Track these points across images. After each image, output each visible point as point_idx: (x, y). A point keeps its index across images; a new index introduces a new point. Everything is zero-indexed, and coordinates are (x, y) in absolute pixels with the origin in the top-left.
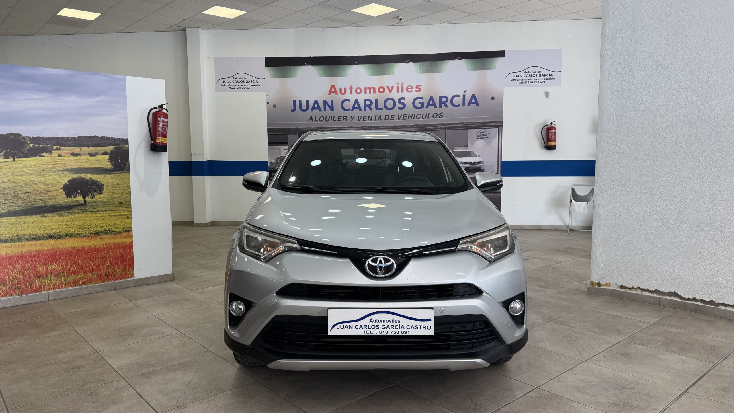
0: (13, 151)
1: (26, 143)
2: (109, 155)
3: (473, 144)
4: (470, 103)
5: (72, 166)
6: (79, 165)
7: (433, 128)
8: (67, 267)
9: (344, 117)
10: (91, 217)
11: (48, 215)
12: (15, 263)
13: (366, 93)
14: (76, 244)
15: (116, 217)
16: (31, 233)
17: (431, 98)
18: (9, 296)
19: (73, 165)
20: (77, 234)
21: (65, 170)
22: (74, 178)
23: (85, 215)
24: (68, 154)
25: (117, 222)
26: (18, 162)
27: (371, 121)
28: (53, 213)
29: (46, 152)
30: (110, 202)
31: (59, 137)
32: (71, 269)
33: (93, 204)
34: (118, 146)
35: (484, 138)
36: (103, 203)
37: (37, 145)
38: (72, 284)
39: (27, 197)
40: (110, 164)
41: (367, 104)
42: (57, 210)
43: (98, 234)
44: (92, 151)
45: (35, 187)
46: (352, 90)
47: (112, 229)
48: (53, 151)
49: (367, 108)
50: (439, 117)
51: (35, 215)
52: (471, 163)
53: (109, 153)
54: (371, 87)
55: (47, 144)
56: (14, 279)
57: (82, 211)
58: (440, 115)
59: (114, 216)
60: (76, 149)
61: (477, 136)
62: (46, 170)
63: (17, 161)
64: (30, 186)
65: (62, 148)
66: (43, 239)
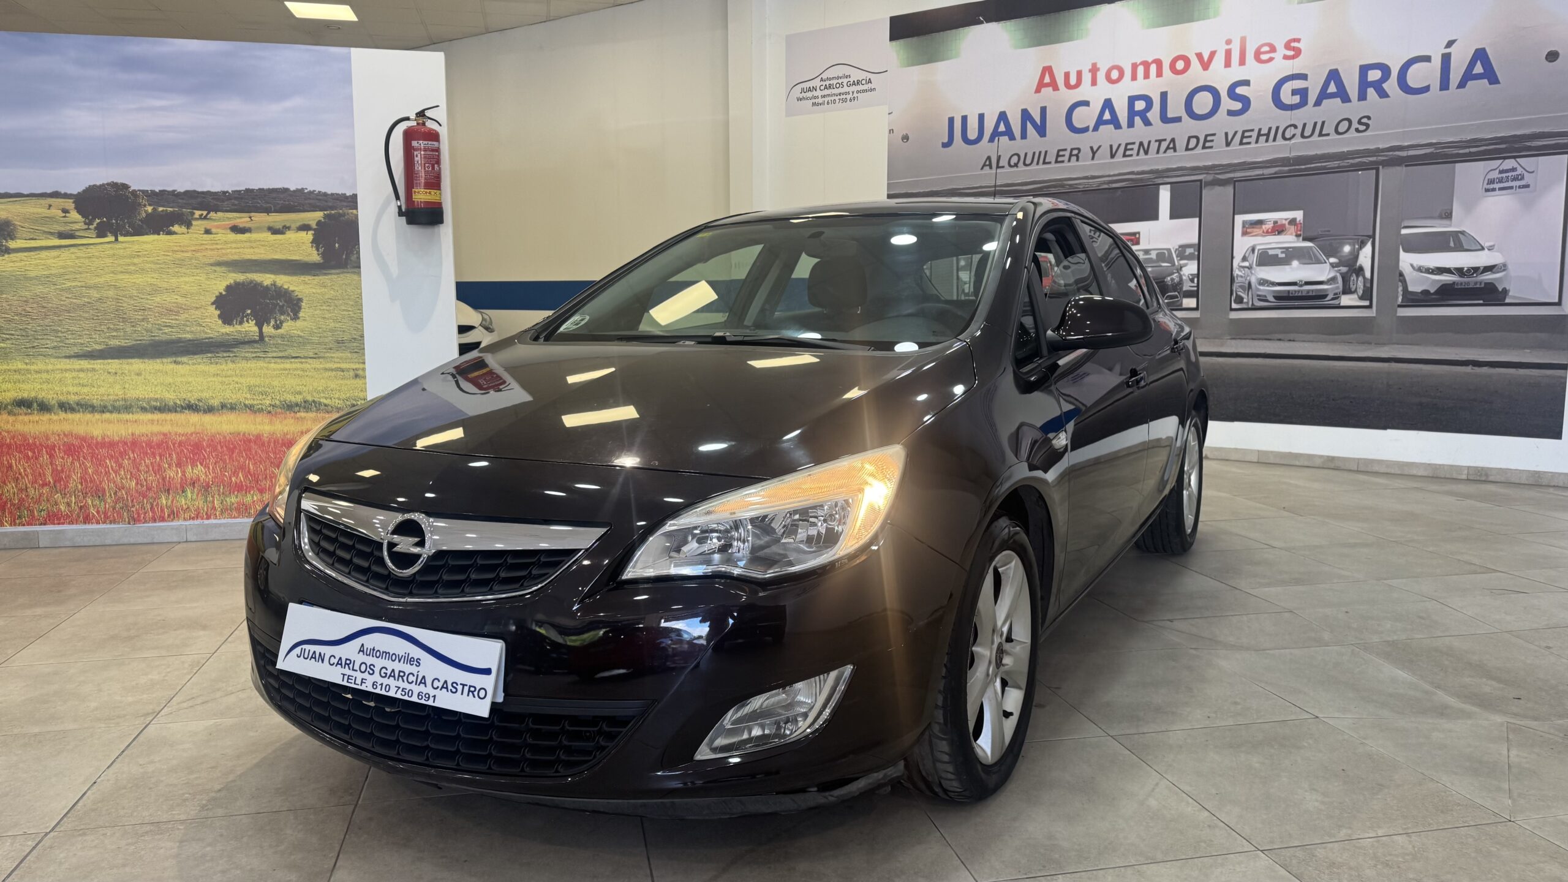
0: (114, 221)
1: (140, 205)
2: (313, 232)
3: (1469, 207)
4: (1468, 76)
5: (233, 255)
6: (249, 254)
7: (1336, 163)
8: (226, 475)
9: (1072, 150)
10: (274, 370)
11: (184, 359)
12: (122, 457)
13: (1134, 77)
14: (244, 426)
15: (330, 372)
16: (152, 395)
17: (1334, 75)
18: (111, 523)
19: (235, 253)
20: (245, 404)
21: (219, 264)
22: (238, 280)
23: (261, 364)
24: (225, 229)
25: (332, 385)
26: (124, 245)
27: (1147, 157)
28: (196, 357)
29: (180, 224)
30: (315, 339)
31: (205, 190)
32: (233, 479)
33: (279, 342)
34: (333, 212)
35: (1511, 188)
36: (301, 339)
37: (161, 209)
38: (234, 513)
39: (143, 320)
40: (316, 252)
41: (1137, 108)
42: (202, 351)
43: (290, 407)
44: (274, 222)
45: (158, 299)
46: (1099, 74)
47: (322, 400)
48: (194, 223)
49: (1137, 119)
50: (1357, 130)
51: (158, 357)
52: (1463, 268)
53: (314, 226)
54: (1150, 61)
55: (182, 207)
56: (120, 490)
57: (254, 355)
58: (1360, 122)
59: (326, 369)
60: (241, 218)
61: (1486, 182)
62: (180, 263)
63: (122, 242)
64: (149, 297)
65: (212, 214)
66: (176, 411)
